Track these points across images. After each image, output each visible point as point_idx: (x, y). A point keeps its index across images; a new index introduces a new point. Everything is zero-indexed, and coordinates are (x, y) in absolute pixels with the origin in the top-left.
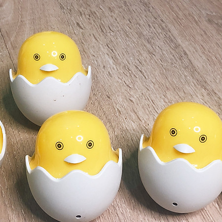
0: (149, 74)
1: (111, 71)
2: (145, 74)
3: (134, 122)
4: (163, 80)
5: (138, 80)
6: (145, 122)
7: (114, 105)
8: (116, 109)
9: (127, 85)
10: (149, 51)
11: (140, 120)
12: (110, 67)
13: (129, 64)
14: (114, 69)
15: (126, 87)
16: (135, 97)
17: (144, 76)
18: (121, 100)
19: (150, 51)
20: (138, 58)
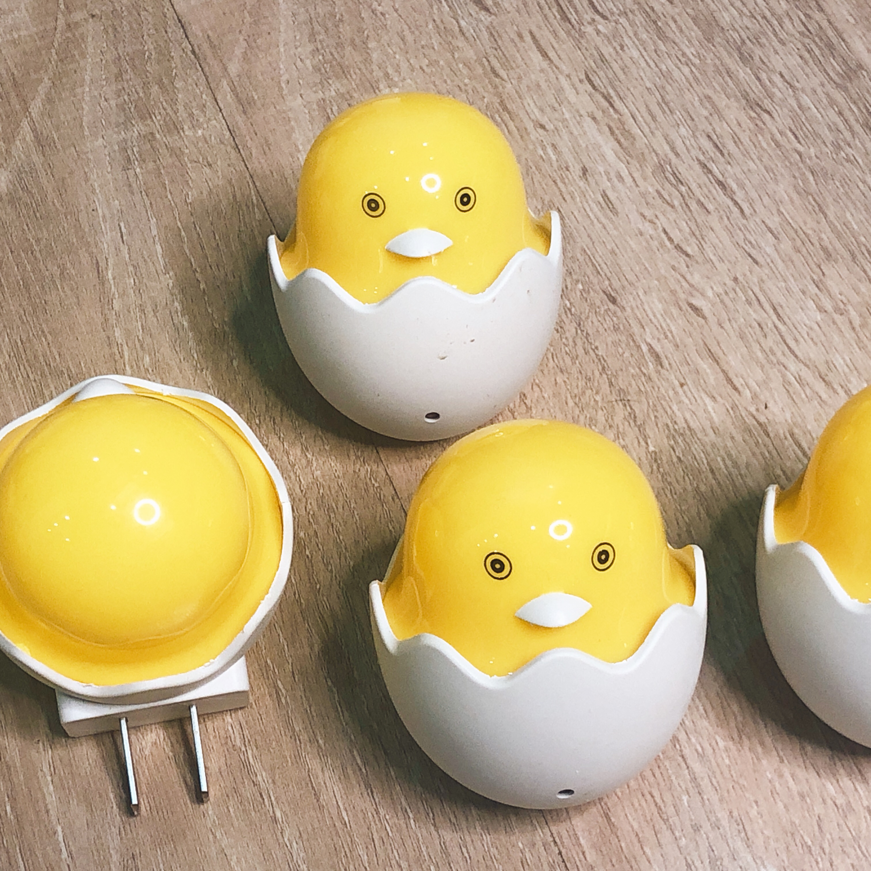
0: (754, 195)
1: (613, 187)
2: (739, 196)
3: (713, 398)
4: (809, 220)
5: (714, 220)
6: (755, 396)
7: (636, 329)
8: (644, 348)
9: (678, 247)
10: (746, 96)
11: (736, 389)
12: (607, 173)
13: (677, 155)
14: (620, 178)
15: (674, 252)
16: (710, 293)
17: (736, 203)
18: (659, 307)
19: (752, 95)
20: (710, 129)
